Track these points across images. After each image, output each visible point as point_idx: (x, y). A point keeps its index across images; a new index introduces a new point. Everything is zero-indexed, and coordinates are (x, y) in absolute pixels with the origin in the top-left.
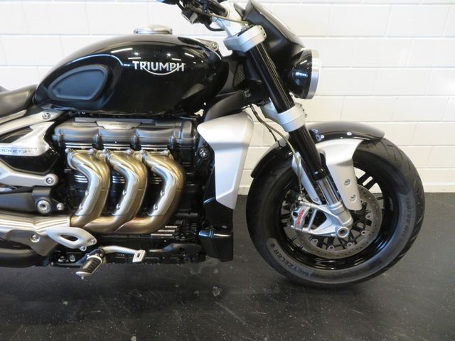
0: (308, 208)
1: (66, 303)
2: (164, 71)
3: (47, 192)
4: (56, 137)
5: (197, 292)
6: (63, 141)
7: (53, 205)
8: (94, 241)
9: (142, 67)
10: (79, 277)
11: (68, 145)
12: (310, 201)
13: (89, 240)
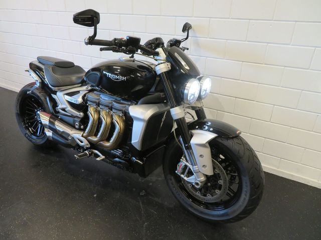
0: (184, 164)
1: (83, 170)
2: (117, 79)
3: (79, 120)
4: (85, 98)
5: (134, 189)
6: (87, 100)
7: (80, 126)
8: (89, 146)
9: (109, 76)
10: (76, 157)
11: (89, 103)
12: (187, 161)
13: (87, 145)
